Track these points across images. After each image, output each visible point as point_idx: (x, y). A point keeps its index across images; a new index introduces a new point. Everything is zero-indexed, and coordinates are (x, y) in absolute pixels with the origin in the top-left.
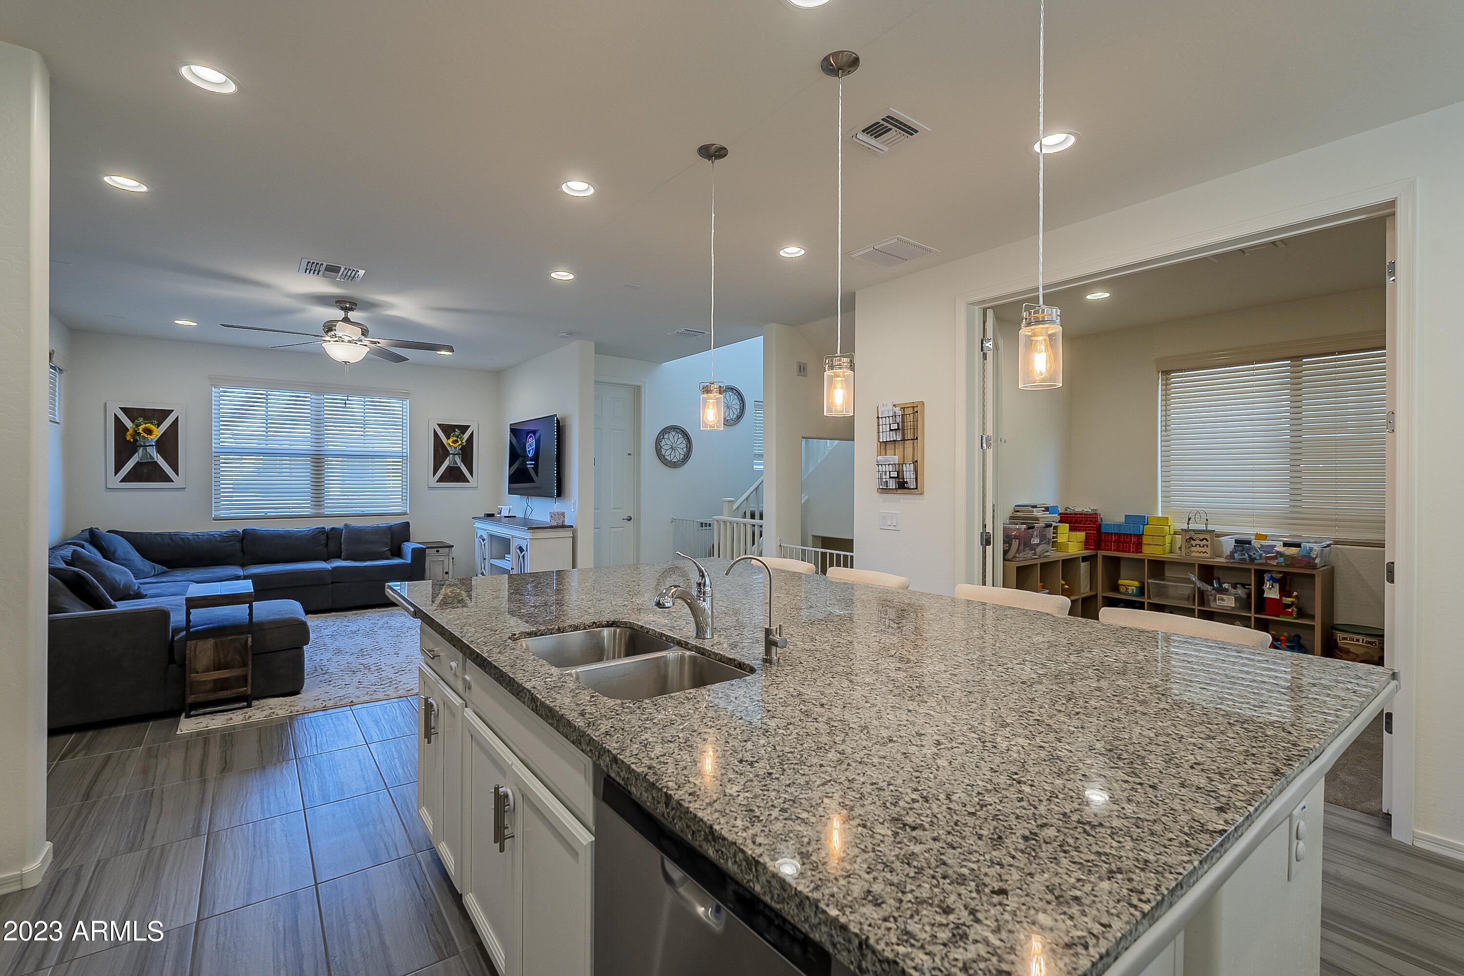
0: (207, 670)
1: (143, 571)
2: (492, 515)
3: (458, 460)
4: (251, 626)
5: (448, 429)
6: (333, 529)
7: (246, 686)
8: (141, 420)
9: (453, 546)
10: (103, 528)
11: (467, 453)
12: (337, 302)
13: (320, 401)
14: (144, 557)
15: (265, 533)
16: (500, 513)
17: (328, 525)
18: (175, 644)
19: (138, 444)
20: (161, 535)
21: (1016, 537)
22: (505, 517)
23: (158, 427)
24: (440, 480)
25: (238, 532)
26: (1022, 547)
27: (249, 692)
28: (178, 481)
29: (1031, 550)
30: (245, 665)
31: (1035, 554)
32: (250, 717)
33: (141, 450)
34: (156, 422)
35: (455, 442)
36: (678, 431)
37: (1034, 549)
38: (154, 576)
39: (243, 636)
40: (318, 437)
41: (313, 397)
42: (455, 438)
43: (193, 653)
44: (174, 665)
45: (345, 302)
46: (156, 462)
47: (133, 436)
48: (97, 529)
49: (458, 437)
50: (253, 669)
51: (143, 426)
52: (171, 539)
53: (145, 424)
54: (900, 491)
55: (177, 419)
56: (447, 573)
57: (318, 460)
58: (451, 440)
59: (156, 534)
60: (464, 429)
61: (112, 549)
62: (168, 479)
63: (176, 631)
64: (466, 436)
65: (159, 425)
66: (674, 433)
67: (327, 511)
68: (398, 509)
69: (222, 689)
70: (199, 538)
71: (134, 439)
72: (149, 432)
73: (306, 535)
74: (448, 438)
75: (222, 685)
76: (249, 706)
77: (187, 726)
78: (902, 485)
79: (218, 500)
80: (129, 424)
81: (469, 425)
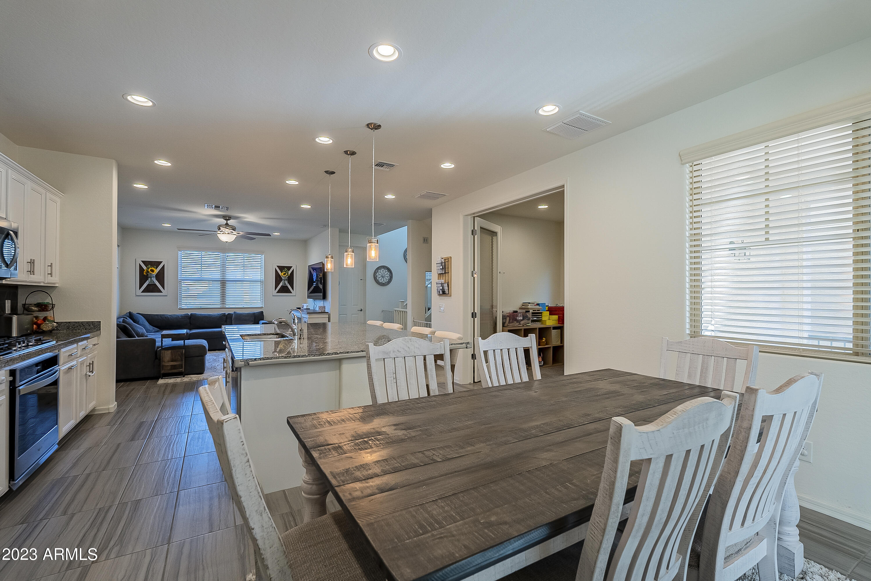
0: (169, 361)
1: (150, 330)
2: (299, 308)
3: (286, 282)
4: (184, 347)
5: (282, 268)
6: (229, 314)
7: (182, 368)
8: (150, 266)
10: (134, 312)
11: (291, 279)
12: (223, 217)
13: (224, 256)
14: (150, 324)
15: (200, 315)
16: (303, 307)
17: (227, 312)
18: (157, 352)
19: (148, 276)
20: (157, 315)
21: (508, 316)
22: (305, 309)
24: (278, 292)
25: (189, 315)
26: (511, 321)
27: (183, 371)
28: (164, 292)
29: (517, 322)
30: (182, 361)
31: (520, 324)
32: (183, 380)
33: (149, 279)
34: (155, 267)
35: (284, 274)
36: (385, 268)
37: (520, 322)
38: (154, 332)
39: (181, 350)
40: (223, 273)
41: (221, 254)
42: (284, 272)
43: (163, 355)
44: (157, 360)
45: (226, 217)
46: (155, 284)
47: (146, 273)
48: (132, 312)
49: (286, 272)
50: (185, 362)
51: (150, 269)
52: (161, 317)
53: (151, 268)
54: (444, 295)
55: (164, 265)
57: (223, 283)
58: (283, 273)
59: (155, 315)
60: (289, 268)
61: (138, 320)
62: (160, 291)
63: (158, 347)
64: (290, 272)
65: (157, 268)
66: (383, 269)
67: (226, 306)
68: (260, 306)
69: (174, 369)
70: (172, 317)
72: (153, 271)
73: (217, 316)
74: (282, 273)
75: (174, 367)
76: (184, 377)
77: (161, 381)
78: (444, 293)
79: (180, 301)
80: (145, 268)
81: (292, 267)
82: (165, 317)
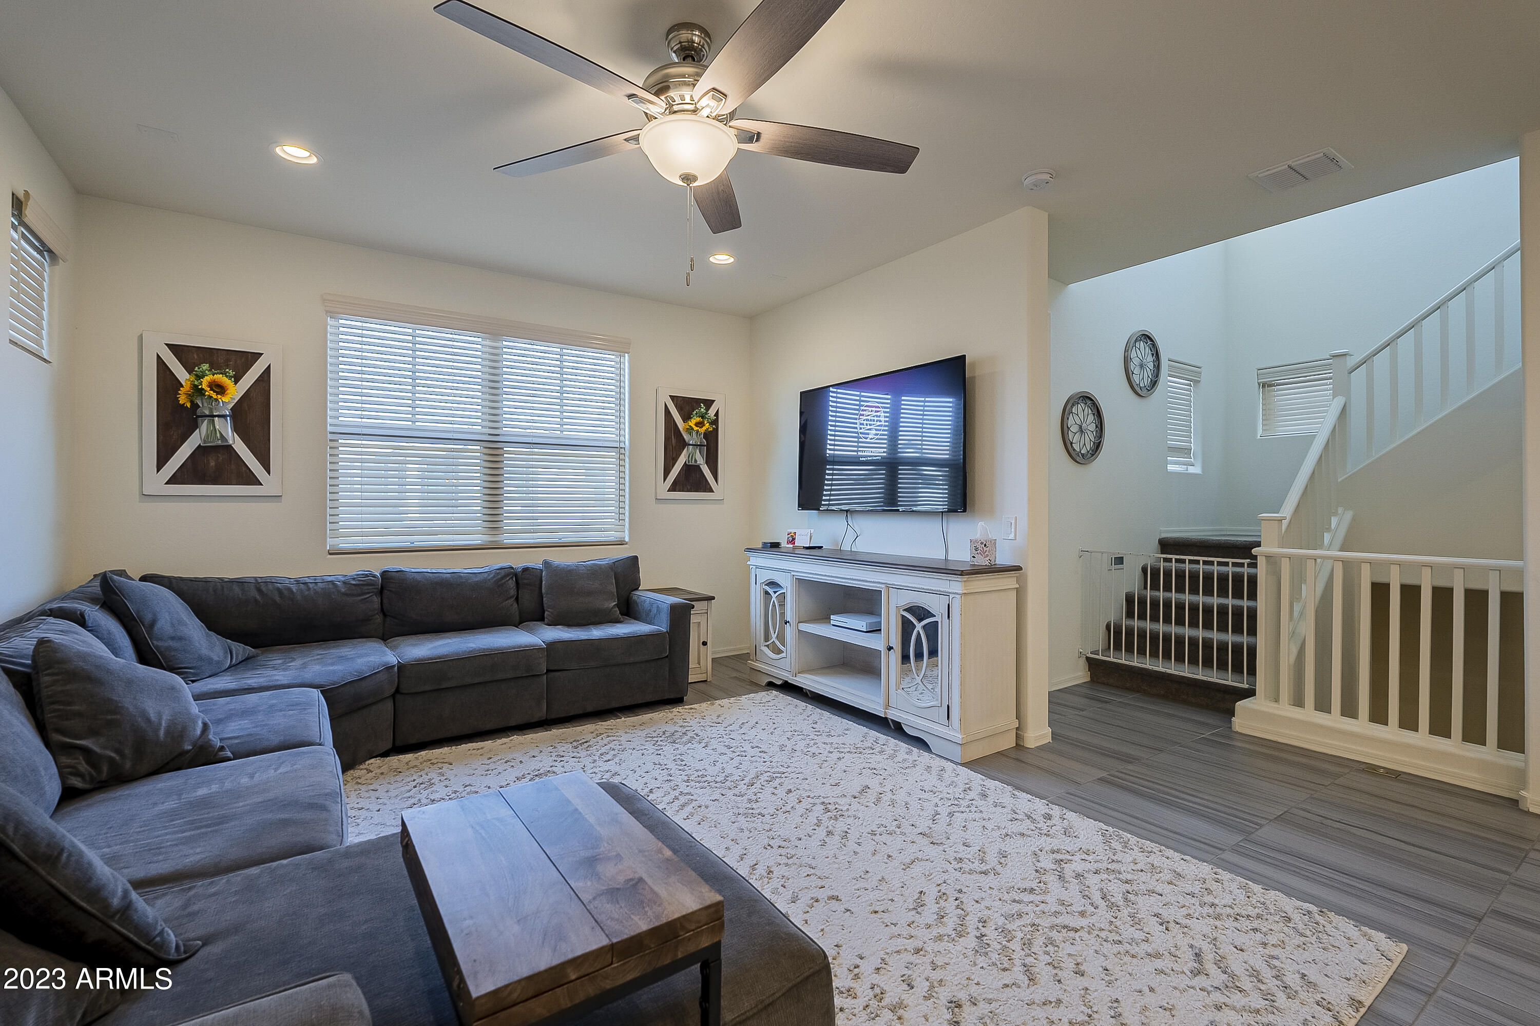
1: (210, 661)
2: (776, 545)
3: (698, 454)
5: (687, 406)
6: (525, 569)
8: (204, 367)
9: (713, 598)
10: (130, 571)
11: (710, 444)
13: (495, 351)
14: (210, 630)
15: (418, 577)
16: (792, 541)
17: (519, 561)
19: (199, 412)
20: (240, 583)
22: (805, 548)
23: (236, 382)
24: (673, 488)
25: (374, 576)
28: (269, 483)
33: (204, 426)
34: (232, 373)
35: (692, 426)
36: (1088, 401)
40: (494, 414)
41: (484, 342)
42: (698, 419)
46: (230, 446)
47: (190, 396)
48: (122, 573)
49: (703, 417)
51: (208, 379)
52: (259, 590)
53: (213, 374)
55: (268, 370)
56: (705, 644)
57: (494, 451)
58: (687, 422)
59: (232, 581)
60: (706, 405)
61: (148, 617)
62: (252, 480)
64: (709, 419)
65: (236, 379)
66: (1083, 405)
67: (507, 539)
68: (612, 536)
70: (309, 589)
71: (192, 402)
72: (220, 389)
73: (485, 581)
74: (684, 420)
79: (334, 517)
80: (182, 375)
81: (714, 401)
82: (278, 590)
